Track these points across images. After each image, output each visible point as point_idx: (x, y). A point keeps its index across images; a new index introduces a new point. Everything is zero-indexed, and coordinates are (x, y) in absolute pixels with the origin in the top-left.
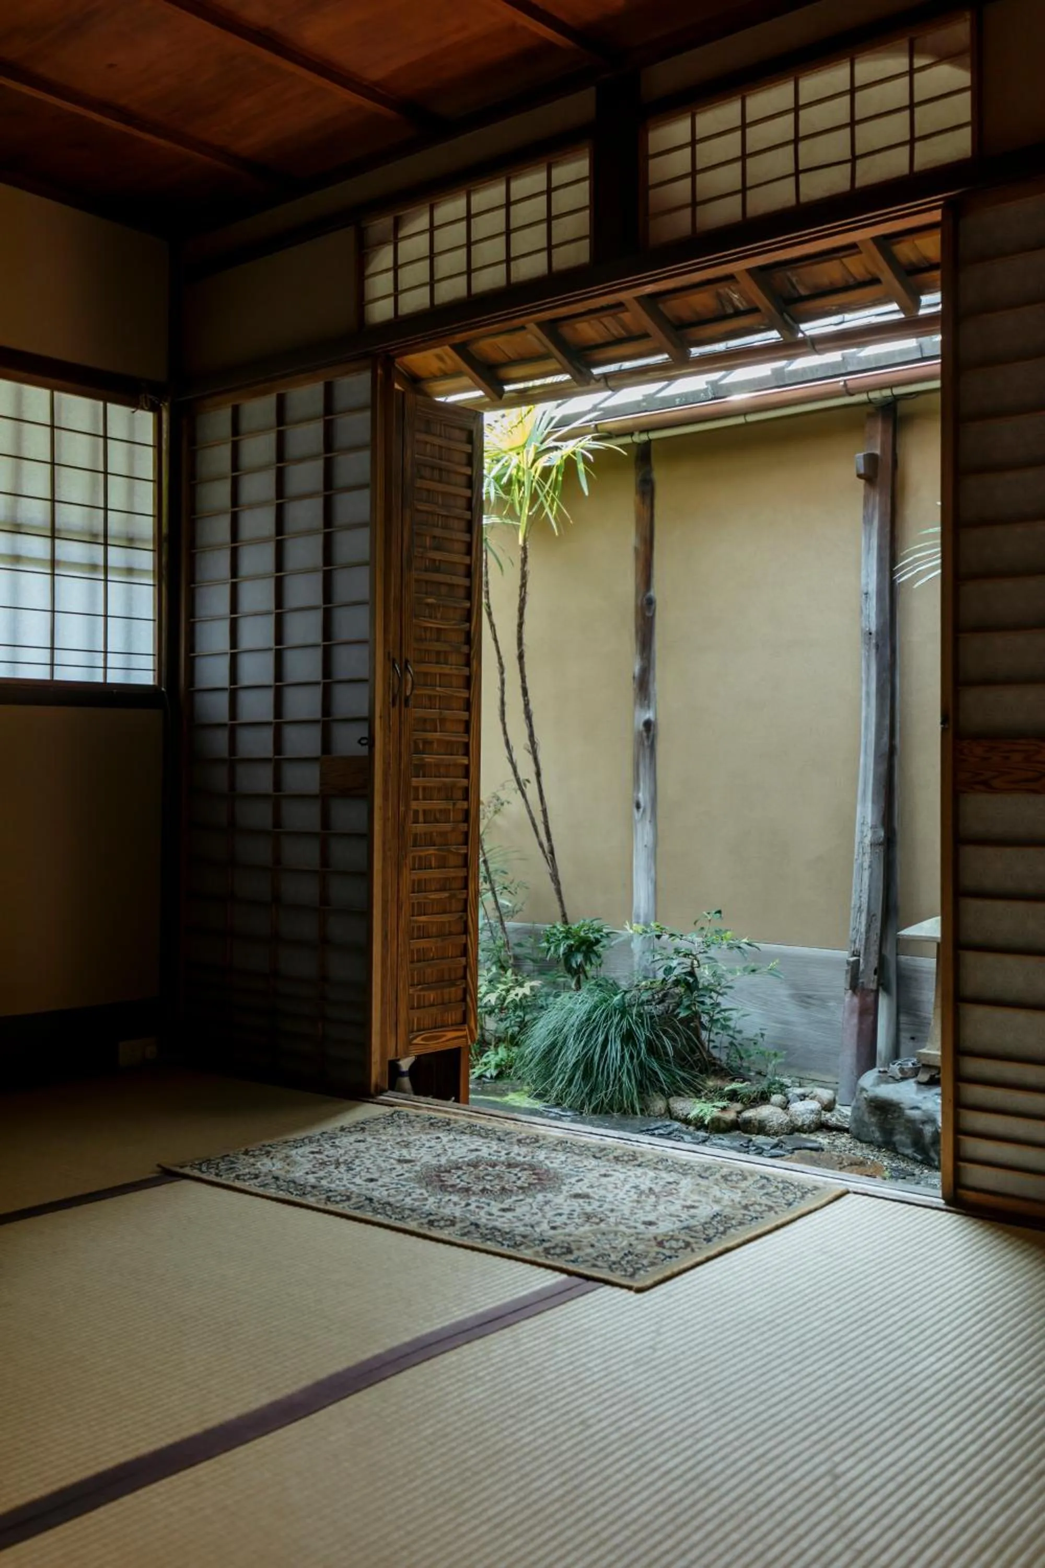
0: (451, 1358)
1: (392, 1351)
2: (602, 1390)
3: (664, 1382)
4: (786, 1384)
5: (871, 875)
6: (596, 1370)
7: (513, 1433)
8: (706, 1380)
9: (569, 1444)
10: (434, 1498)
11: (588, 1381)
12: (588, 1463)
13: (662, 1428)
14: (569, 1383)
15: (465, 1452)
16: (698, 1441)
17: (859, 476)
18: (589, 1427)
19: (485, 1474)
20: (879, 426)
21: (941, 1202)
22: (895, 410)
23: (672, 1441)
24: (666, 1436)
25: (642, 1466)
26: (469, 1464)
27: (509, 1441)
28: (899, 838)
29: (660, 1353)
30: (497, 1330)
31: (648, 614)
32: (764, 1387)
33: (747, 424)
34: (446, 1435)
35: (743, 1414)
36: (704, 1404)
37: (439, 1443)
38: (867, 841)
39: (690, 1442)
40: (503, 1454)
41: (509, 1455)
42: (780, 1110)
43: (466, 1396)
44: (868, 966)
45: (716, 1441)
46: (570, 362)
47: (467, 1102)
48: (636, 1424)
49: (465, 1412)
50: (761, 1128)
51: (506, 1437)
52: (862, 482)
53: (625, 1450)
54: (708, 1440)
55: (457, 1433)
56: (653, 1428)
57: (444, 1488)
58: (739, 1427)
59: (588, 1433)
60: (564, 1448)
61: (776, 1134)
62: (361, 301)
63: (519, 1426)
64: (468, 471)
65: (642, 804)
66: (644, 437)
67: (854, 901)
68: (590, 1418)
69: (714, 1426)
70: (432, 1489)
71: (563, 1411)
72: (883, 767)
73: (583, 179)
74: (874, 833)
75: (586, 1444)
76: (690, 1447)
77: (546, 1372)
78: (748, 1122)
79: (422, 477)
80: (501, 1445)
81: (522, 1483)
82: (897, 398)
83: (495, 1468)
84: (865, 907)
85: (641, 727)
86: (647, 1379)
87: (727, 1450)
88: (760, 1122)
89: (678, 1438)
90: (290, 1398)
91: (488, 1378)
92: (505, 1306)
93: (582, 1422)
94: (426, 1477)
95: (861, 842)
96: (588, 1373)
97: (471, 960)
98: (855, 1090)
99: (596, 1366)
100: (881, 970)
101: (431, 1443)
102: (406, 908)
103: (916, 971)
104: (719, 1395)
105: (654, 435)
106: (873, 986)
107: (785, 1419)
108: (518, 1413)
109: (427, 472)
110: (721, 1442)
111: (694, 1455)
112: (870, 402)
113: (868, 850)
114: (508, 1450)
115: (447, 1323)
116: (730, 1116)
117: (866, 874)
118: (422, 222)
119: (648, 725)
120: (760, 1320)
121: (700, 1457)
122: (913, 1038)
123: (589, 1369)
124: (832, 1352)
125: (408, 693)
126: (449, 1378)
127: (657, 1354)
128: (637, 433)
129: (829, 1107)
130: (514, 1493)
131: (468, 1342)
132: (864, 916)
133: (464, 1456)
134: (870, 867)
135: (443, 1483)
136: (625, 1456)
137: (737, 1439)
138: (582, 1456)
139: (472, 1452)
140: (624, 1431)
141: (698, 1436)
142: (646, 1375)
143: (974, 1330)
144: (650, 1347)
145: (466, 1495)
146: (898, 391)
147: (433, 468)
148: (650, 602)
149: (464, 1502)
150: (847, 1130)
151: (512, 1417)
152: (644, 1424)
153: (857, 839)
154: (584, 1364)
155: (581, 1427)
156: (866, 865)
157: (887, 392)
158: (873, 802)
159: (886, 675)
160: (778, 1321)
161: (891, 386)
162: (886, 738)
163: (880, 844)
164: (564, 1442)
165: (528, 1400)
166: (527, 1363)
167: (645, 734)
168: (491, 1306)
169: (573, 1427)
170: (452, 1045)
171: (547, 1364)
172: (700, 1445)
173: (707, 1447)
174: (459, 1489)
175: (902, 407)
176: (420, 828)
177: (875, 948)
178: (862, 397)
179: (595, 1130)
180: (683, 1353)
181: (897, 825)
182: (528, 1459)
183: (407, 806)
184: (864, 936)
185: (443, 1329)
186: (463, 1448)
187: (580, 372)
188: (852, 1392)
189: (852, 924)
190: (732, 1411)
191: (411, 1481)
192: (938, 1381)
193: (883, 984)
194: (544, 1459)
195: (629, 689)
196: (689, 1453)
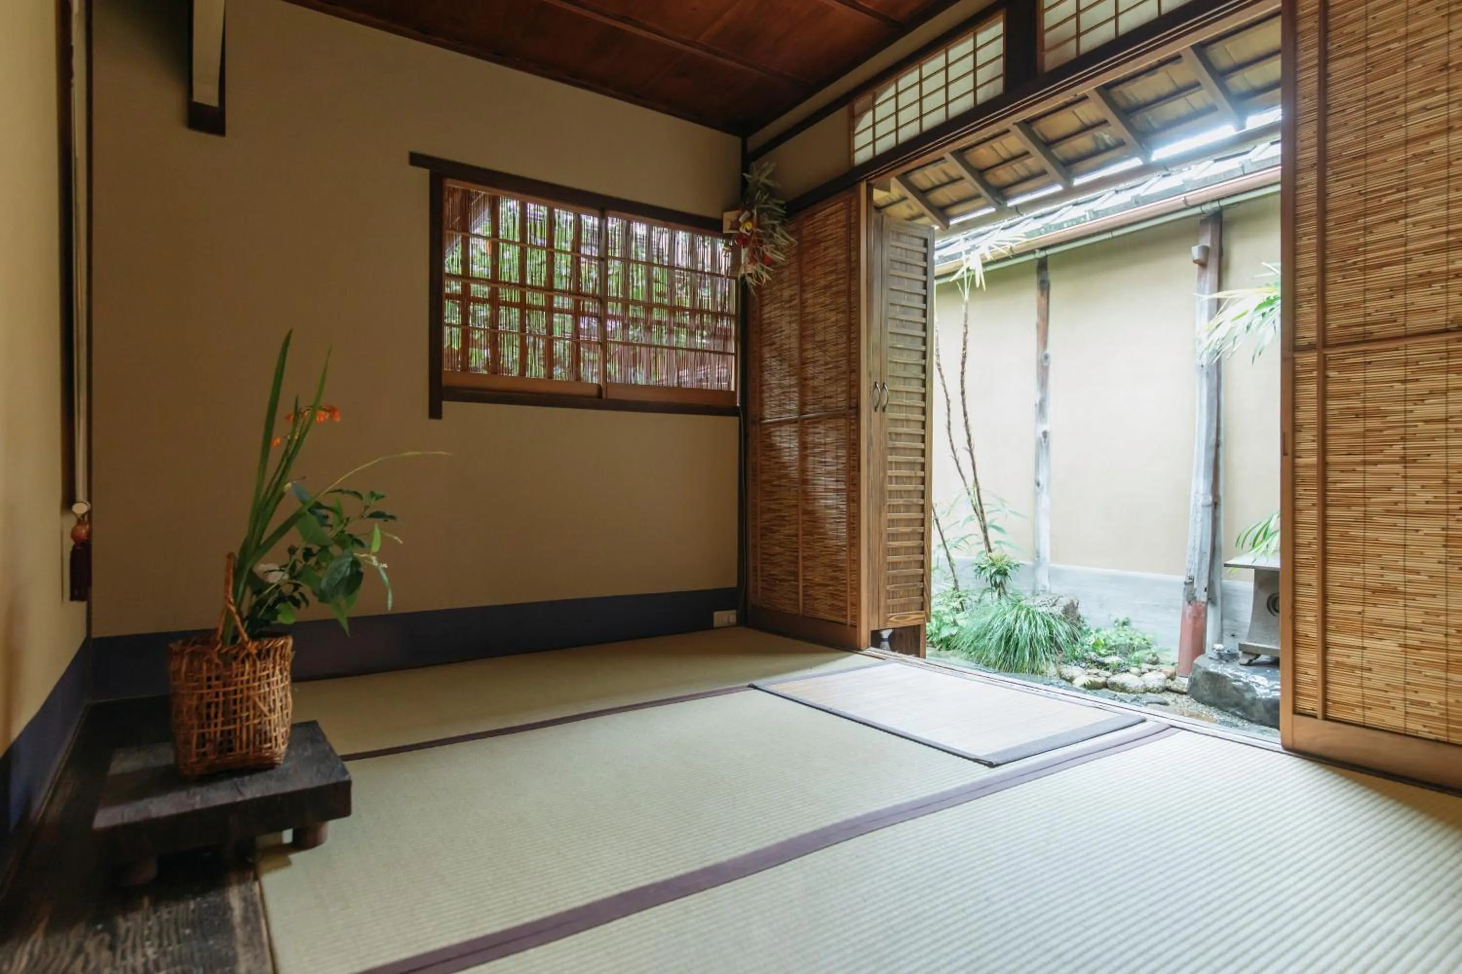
0: (888, 831)
1: (847, 821)
2: (1004, 872)
3: (1056, 872)
4: (1163, 885)
5: (1202, 527)
6: (1001, 854)
7: (930, 901)
8: (1092, 874)
9: (975, 917)
10: (861, 950)
11: (993, 863)
12: (990, 937)
13: (1055, 912)
14: (978, 863)
15: (890, 911)
16: (1087, 929)
17: (1195, 262)
18: (994, 903)
19: (903, 934)
20: (1209, 227)
21: (1279, 747)
22: (1221, 217)
23: (1064, 927)
24: (1057, 920)
25: (1037, 946)
26: (893, 923)
27: (927, 907)
28: (1222, 502)
29: (1053, 846)
30: (926, 814)
31: (1045, 364)
32: (1143, 886)
33: (1113, 238)
34: (877, 895)
35: (1125, 909)
36: (1091, 895)
37: (871, 901)
38: (1200, 504)
39: (1079, 929)
40: (920, 918)
41: (925, 919)
42: (1136, 677)
43: (896, 864)
44: (1201, 585)
45: (1102, 931)
46: (993, 198)
47: (924, 657)
48: (1032, 906)
49: (894, 878)
50: (1123, 689)
51: (924, 903)
52: (1197, 266)
53: (1022, 930)
54: (1095, 930)
55: (886, 895)
56: (1047, 912)
57: (871, 941)
58: (1122, 920)
59: (990, 909)
60: (971, 919)
61: (1134, 692)
62: (851, 151)
63: (937, 894)
64: (924, 264)
65: (1041, 483)
66: (1042, 254)
67: (1190, 543)
68: (995, 895)
69: (1100, 917)
70: (861, 941)
71: (972, 886)
72: (1212, 455)
73: (998, 77)
74: (1205, 498)
75: (989, 919)
76: (1079, 934)
77: (960, 852)
78: (1114, 684)
79: (895, 269)
80: (920, 909)
81: (933, 947)
82: (1222, 209)
83: (912, 930)
84: (1197, 547)
85: (1041, 436)
86: (1042, 867)
87: (1113, 941)
88: (1123, 684)
89: (1069, 924)
90: (768, 849)
91: (915, 851)
92: (933, 796)
93: (987, 899)
94: (858, 930)
95: (1195, 505)
96: (994, 857)
97: (927, 571)
98: (1192, 667)
99: (1000, 851)
100: (1210, 588)
101: (865, 901)
102: (884, 537)
103: (1235, 590)
104: (1103, 889)
105: (1049, 252)
106: (1204, 599)
107: (1163, 919)
108: (936, 884)
109: (897, 266)
110: (1107, 934)
111: (1083, 942)
112: (1203, 213)
113: (1200, 509)
114: (925, 915)
115: (890, 805)
116: (1101, 680)
117: (1199, 526)
118: (891, 91)
119: (1045, 434)
120: (1135, 827)
121: (1088, 944)
122: (1233, 635)
123: (994, 853)
124: (1201, 861)
125: (885, 403)
126: (886, 848)
127: (1049, 848)
128: (1037, 251)
129: (1172, 677)
130: (926, 955)
131: (902, 822)
132: (1197, 552)
133: (890, 916)
134: (1202, 520)
135: (871, 936)
136: (1021, 935)
137: (1121, 932)
138: (986, 929)
139: (896, 913)
140: (1023, 911)
141: (1087, 924)
142: (1041, 864)
143: (1330, 855)
144: (1044, 840)
145: (889, 950)
146: (1223, 203)
147: (901, 262)
148: (1046, 357)
149: (885, 957)
150: (1185, 693)
151: (930, 886)
152: (1039, 907)
153: (1192, 503)
154: (990, 849)
155: (986, 903)
156: (1199, 520)
157: (1216, 205)
158: (1204, 477)
159: (1215, 393)
160: (1152, 830)
161: (1218, 200)
162: (1214, 436)
163: (1208, 506)
164: (971, 914)
165: (943, 874)
166: (947, 842)
167: (1043, 440)
168: (924, 795)
169: (980, 902)
170: (916, 623)
171: (961, 845)
172: (1089, 933)
173: (1095, 935)
174: (881, 945)
175: (1226, 215)
176: (893, 487)
177: (1206, 574)
178: (1197, 210)
179: (1006, 679)
180: (1072, 848)
181: (1221, 493)
182: (940, 925)
183: (885, 473)
184: (1197, 567)
185: (887, 809)
186: (889, 908)
187: (999, 204)
188: (1224, 899)
189: (1188, 558)
190: (1115, 905)
191: (845, 931)
192: (1306, 899)
193: (1211, 600)
194: (954, 928)
195: (1032, 410)
196: (1078, 940)
